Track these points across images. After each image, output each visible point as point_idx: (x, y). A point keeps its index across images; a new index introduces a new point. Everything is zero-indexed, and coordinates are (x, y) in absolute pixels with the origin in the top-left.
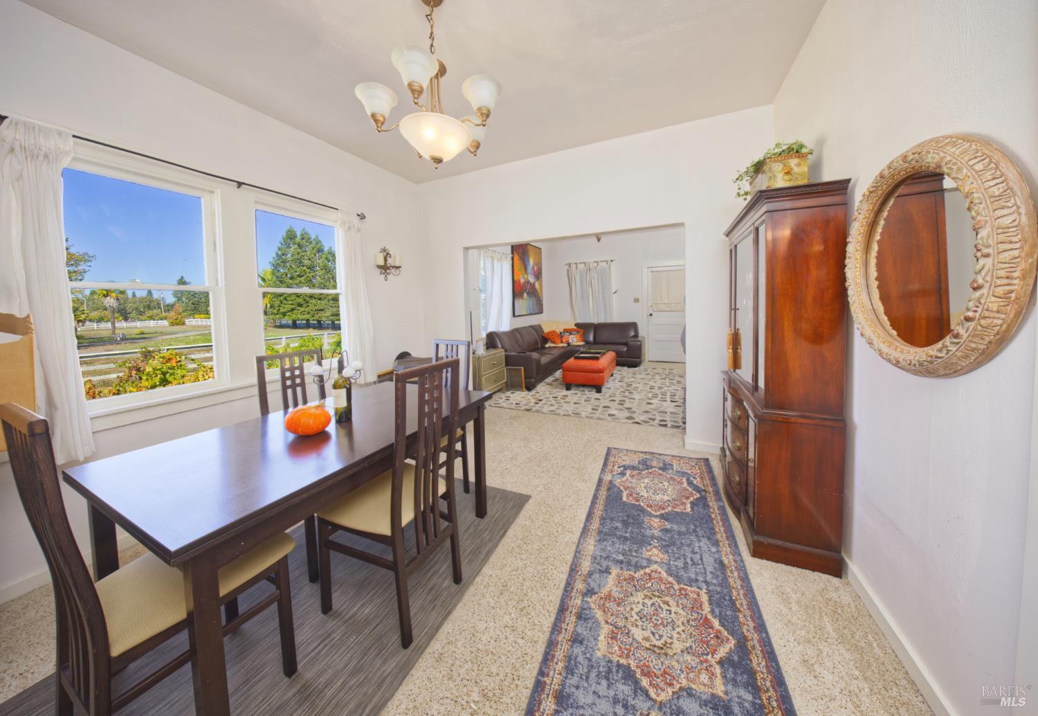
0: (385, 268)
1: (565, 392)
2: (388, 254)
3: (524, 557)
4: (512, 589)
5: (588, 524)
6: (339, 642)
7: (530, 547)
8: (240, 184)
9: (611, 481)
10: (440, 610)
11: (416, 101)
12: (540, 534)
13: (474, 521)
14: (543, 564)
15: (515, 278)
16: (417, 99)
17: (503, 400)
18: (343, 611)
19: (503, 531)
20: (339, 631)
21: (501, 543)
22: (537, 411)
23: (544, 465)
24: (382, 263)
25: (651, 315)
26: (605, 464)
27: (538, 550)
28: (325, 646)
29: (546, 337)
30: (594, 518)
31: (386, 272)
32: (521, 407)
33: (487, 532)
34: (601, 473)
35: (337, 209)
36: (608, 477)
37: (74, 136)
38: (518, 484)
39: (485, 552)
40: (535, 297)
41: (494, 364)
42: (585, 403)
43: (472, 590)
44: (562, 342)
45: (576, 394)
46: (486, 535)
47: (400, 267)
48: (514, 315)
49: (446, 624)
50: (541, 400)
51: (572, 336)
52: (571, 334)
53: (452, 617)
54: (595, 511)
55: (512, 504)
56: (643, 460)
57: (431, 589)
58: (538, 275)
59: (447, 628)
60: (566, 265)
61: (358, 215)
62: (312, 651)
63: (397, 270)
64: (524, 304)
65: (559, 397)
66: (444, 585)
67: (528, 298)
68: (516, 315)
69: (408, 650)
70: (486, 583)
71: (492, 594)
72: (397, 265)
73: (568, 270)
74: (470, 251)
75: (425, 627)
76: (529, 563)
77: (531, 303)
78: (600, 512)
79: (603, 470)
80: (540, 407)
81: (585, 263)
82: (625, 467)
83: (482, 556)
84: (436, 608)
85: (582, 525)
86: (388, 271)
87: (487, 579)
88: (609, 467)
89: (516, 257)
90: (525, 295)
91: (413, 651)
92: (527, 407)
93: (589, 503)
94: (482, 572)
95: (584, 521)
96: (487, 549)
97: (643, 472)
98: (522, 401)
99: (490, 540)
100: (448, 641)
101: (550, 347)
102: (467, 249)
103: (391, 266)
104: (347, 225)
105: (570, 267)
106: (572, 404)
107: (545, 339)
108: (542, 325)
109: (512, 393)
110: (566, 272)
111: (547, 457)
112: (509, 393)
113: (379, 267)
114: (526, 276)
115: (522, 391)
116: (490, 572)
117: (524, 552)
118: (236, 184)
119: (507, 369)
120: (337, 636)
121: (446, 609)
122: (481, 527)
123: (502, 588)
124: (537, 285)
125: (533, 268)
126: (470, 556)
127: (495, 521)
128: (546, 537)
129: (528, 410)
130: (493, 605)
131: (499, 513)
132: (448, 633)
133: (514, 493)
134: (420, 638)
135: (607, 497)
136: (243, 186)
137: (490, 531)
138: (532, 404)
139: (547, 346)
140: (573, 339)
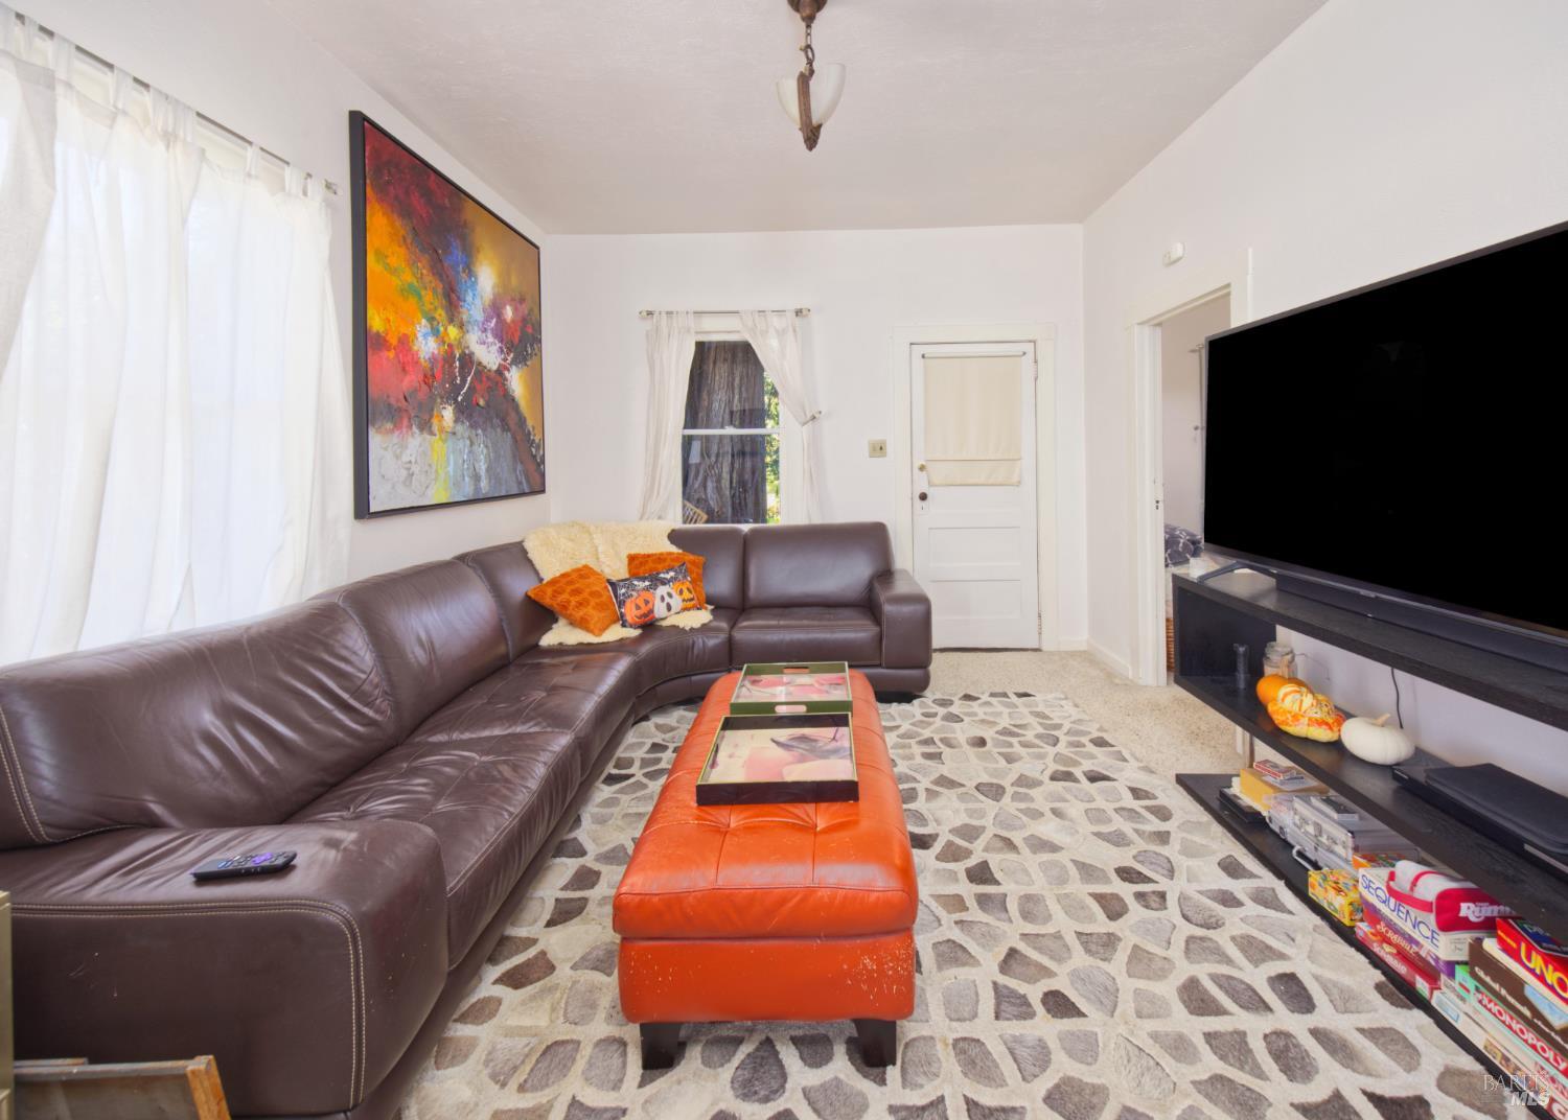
25: (923, 497)
29: (547, 601)
40: (505, 428)
44: (620, 622)
48: (362, 510)
51: (662, 590)
52: (656, 581)
58: (523, 341)
67: (463, 430)
68: (373, 507)
77: (481, 451)
90: (448, 413)
101: (560, 650)
107: (542, 612)
114: (453, 332)
124: (516, 381)
125: (495, 309)
139: (548, 640)
140: (667, 599)
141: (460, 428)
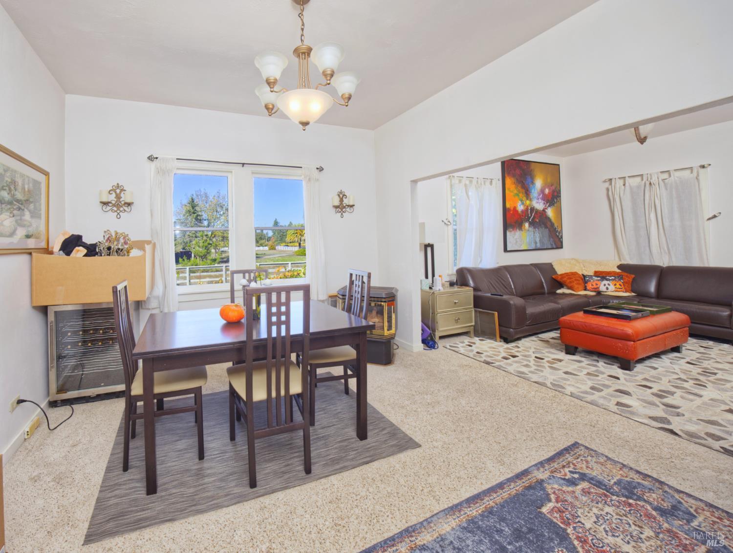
0: (341, 208)
1: (562, 355)
2: (344, 195)
3: (371, 490)
4: (342, 506)
5: (465, 505)
6: (226, 459)
7: (383, 486)
8: (243, 164)
9: (542, 481)
10: (283, 481)
11: (272, 89)
12: (402, 481)
13: (352, 438)
14: (384, 507)
15: (508, 205)
16: (273, 88)
17: (464, 345)
18: (238, 444)
19: (368, 459)
20: (230, 454)
21: (361, 467)
22: (499, 368)
23: (461, 424)
24: (337, 203)
26: (551, 460)
27: (388, 493)
28: (220, 457)
29: (560, 280)
30: (478, 505)
31: (342, 210)
32: (481, 357)
33: (355, 452)
34: (535, 465)
35: (301, 167)
36: (541, 475)
37: (177, 159)
38: (417, 429)
39: (341, 465)
40: (546, 227)
41: (455, 303)
42: (585, 378)
43: (313, 484)
44: (585, 289)
45: (579, 362)
46: (352, 454)
47: (354, 205)
48: (506, 250)
49: (281, 492)
50: (514, 357)
51: (606, 282)
52: (604, 279)
53: (288, 491)
54: (487, 499)
55: (394, 443)
56: (629, 483)
57: (288, 465)
58: (553, 198)
59: (280, 495)
60: (605, 181)
61: (317, 169)
62: (214, 455)
63: (351, 209)
64: (523, 237)
65: (546, 359)
66: (297, 468)
67: (531, 229)
68: (508, 249)
69: (251, 489)
70: (325, 487)
71: (325, 497)
72: (351, 204)
73: (608, 190)
74: (420, 184)
75: (267, 485)
76: (371, 497)
77: (537, 235)
78: (493, 504)
79: (541, 464)
80: (507, 364)
81: (642, 175)
82: (583, 477)
83: (338, 467)
84: (282, 478)
85: (456, 502)
86: (344, 210)
87: (329, 485)
88: (555, 465)
89: (509, 181)
90: (527, 225)
91: (252, 492)
92: (489, 360)
93: (486, 486)
94: (330, 478)
95: (463, 499)
96: (346, 464)
97: (614, 498)
98: (486, 351)
99: (352, 459)
100: (275, 503)
101: (564, 294)
102: (415, 182)
103: (346, 205)
104: (308, 178)
105: (611, 184)
106: (561, 372)
107: (557, 282)
108: (553, 264)
109: (480, 340)
110: (605, 192)
111: (471, 419)
112: (476, 340)
113: (336, 207)
114: (528, 202)
115: (496, 341)
116: (335, 482)
117: (375, 486)
118: (241, 165)
119: (476, 311)
120: (228, 455)
121: (287, 483)
122: (354, 445)
123: (335, 499)
124: (550, 212)
125: (543, 191)
126: (329, 461)
127: (369, 448)
128: (406, 488)
129: (488, 363)
130: (319, 504)
131: (377, 444)
132: (278, 499)
133: (406, 435)
134: (262, 488)
135: (517, 495)
136: (245, 165)
137: (358, 453)
138: (499, 358)
139: (559, 291)
140: (607, 286)
141: (530, 229)
